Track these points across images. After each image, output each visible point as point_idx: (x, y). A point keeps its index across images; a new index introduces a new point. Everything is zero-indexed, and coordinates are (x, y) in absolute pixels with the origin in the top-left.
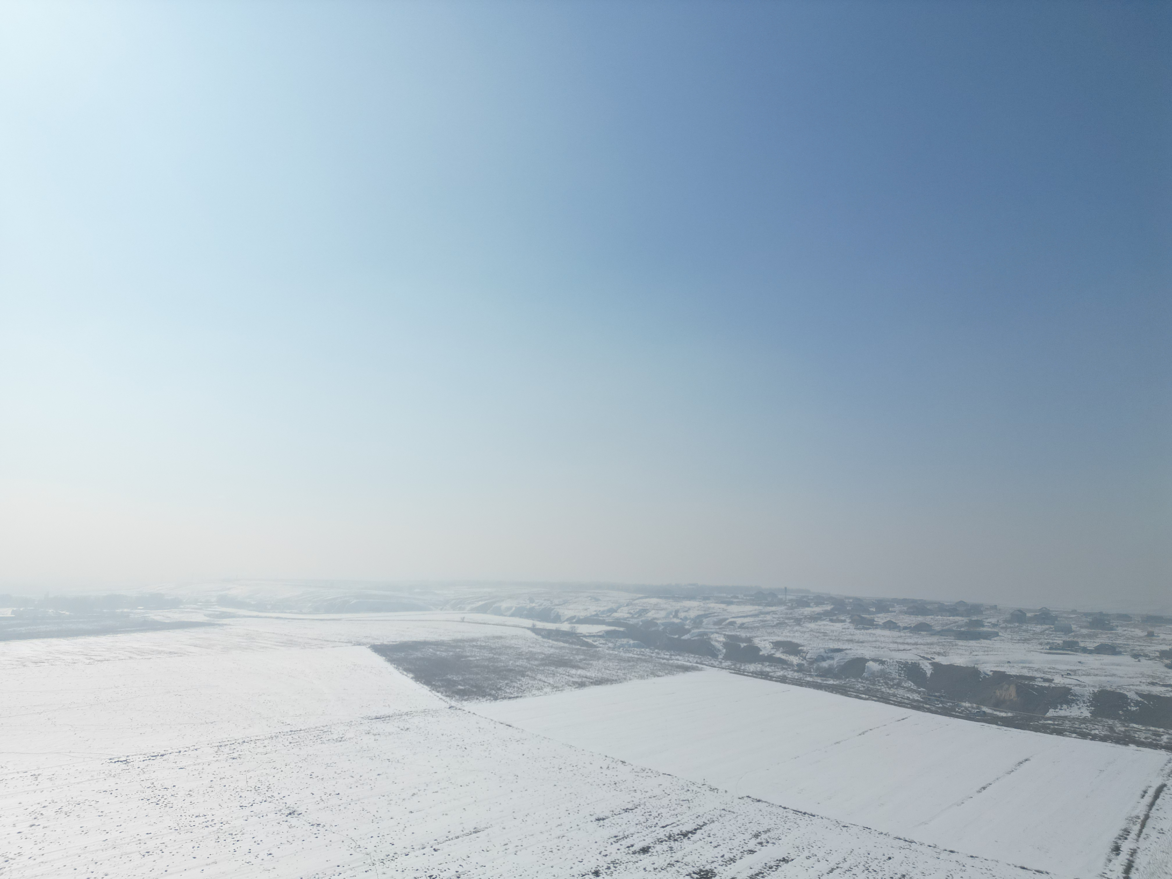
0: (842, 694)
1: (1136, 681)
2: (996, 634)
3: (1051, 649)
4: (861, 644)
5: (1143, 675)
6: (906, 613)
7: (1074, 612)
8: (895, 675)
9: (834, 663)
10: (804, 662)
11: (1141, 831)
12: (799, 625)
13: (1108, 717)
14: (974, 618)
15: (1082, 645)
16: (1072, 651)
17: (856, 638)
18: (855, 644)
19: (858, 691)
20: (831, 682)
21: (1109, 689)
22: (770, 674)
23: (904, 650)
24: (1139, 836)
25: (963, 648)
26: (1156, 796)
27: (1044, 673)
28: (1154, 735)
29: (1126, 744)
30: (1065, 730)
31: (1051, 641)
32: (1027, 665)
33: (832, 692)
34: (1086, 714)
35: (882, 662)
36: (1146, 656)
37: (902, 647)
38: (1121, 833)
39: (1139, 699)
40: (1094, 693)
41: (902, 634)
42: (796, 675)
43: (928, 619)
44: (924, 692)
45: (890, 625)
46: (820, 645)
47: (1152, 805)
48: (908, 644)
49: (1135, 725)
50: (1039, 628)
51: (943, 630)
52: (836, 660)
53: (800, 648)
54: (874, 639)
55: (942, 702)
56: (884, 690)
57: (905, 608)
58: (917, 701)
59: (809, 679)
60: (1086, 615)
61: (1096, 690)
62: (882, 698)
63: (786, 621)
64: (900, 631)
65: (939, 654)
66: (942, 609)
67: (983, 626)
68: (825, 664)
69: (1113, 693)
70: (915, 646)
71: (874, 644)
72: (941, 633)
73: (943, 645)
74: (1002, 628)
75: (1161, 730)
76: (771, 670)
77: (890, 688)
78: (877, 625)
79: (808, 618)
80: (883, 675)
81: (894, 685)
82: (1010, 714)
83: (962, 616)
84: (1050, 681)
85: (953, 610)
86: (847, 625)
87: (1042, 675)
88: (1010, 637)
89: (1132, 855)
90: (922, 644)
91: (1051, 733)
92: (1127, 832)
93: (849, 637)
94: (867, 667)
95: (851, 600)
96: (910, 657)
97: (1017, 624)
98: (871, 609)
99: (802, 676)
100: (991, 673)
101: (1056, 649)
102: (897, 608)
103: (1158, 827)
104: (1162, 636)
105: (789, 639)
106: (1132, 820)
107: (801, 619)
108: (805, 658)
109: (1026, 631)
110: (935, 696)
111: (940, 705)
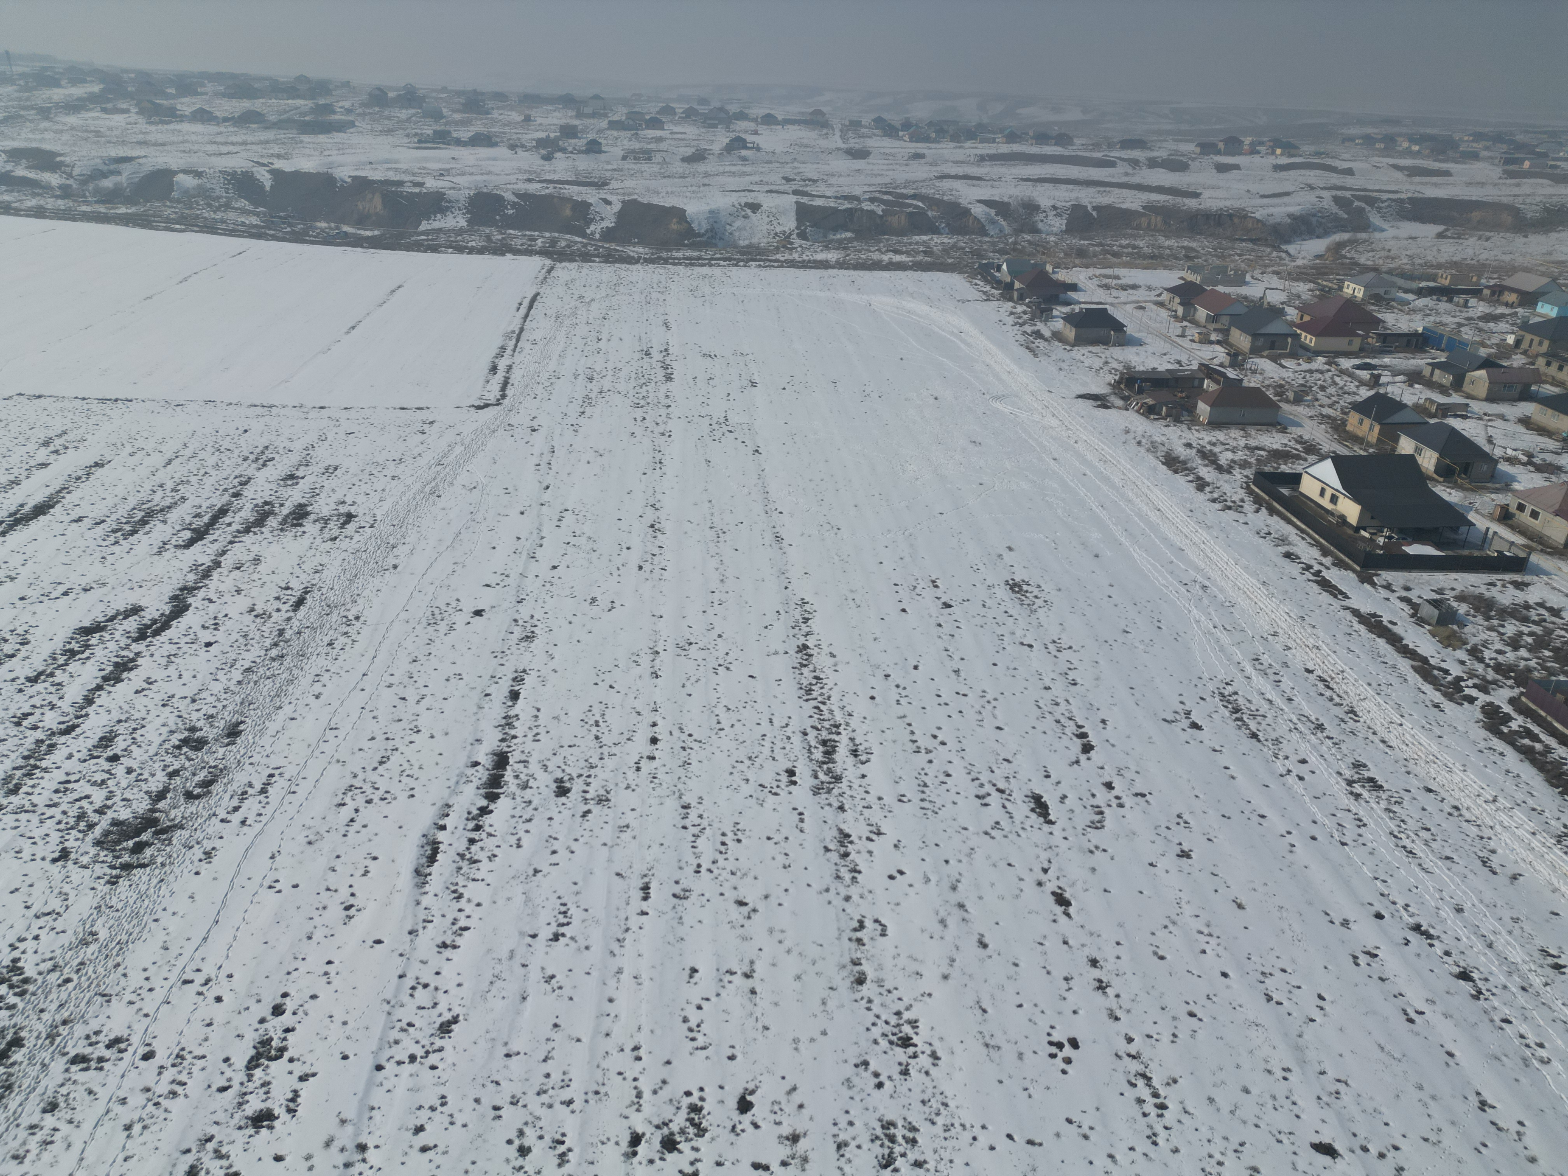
0: (143, 226)
1: (513, 178)
2: (352, 124)
3: (420, 142)
4: (160, 148)
5: (520, 170)
6: (224, 95)
7: (444, 89)
8: (219, 192)
9: (123, 179)
10: (71, 182)
11: (516, 346)
12: (47, 118)
13: (485, 224)
14: (322, 101)
15: (455, 135)
16: (444, 143)
17: (151, 138)
18: (152, 148)
19: (168, 220)
20: (123, 210)
21: (485, 190)
22: (13, 205)
23: (228, 153)
24: (514, 351)
25: (311, 146)
26: (530, 307)
27: (414, 174)
28: (530, 240)
29: (503, 254)
30: (440, 246)
31: (419, 131)
32: (393, 166)
33: (126, 225)
34: (463, 223)
35: (198, 174)
36: (523, 146)
37: (224, 149)
38: (497, 351)
39: (516, 200)
40: (470, 197)
41: (222, 129)
42: (61, 204)
43: (257, 105)
44: (264, 214)
45: (202, 116)
46: (94, 153)
47: (527, 316)
48: (233, 144)
49: (512, 232)
50: (404, 114)
51: (280, 121)
52: (125, 175)
53: (58, 159)
54: (181, 138)
55: (290, 225)
56: (206, 215)
57: (222, 88)
58: (256, 226)
59: (84, 208)
60: (459, 93)
61: (472, 193)
62: (206, 227)
63: (22, 113)
64: (218, 124)
65: (279, 156)
66: (277, 89)
67: (334, 113)
68: (107, 183)
69: (489, 196)
70: (243, 147)
71: (182, 147)
72: (278, 125)
73: (283, 143)
74: (359, 115)
75: (537, 233)
76: (12, 199)
77: (215, 212)
78: (182, 116)
79: (62, 107)
80: (204, 193)
81: (220, 206)
82: (376, 233)
83: (304, 98)
84: (421, 185)
85: (290, 90)
86: (133, 117)
87: (412, 178)
88: (369, 127)
89: (508, 372)
90: (253, 143)
91: (425, 251)
92: (503, 348)
93: (141, 137)
94: (177, 183)
95: (132, 76)
96: (238, 163)
97: (377, 109)
98: (169, 91)
99: (71, 204)
100: (349, 180)
101: (426, 142)
102: (210, 88)
103: (531, 339)
104: (539, 120)
105: (34, 145)
106: (507, 336)
107: (50, 108)
108: (70, 176)
109: (389, 118)
110: (280, 217)
111: (289, 229)
